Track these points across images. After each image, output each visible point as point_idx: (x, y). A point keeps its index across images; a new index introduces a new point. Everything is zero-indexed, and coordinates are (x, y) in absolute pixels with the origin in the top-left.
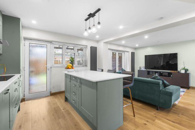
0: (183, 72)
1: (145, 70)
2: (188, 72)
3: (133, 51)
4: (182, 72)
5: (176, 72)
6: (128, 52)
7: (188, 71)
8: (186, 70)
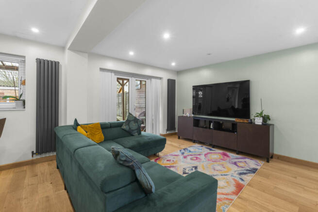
0: (259, 121)
1: (192, 115)
2: (269, 122)
3: (172, 77)
4: (256, 123)
5: (245, 121)
6: (160, 78)
7: (270, 119)
8: (266, 118)
